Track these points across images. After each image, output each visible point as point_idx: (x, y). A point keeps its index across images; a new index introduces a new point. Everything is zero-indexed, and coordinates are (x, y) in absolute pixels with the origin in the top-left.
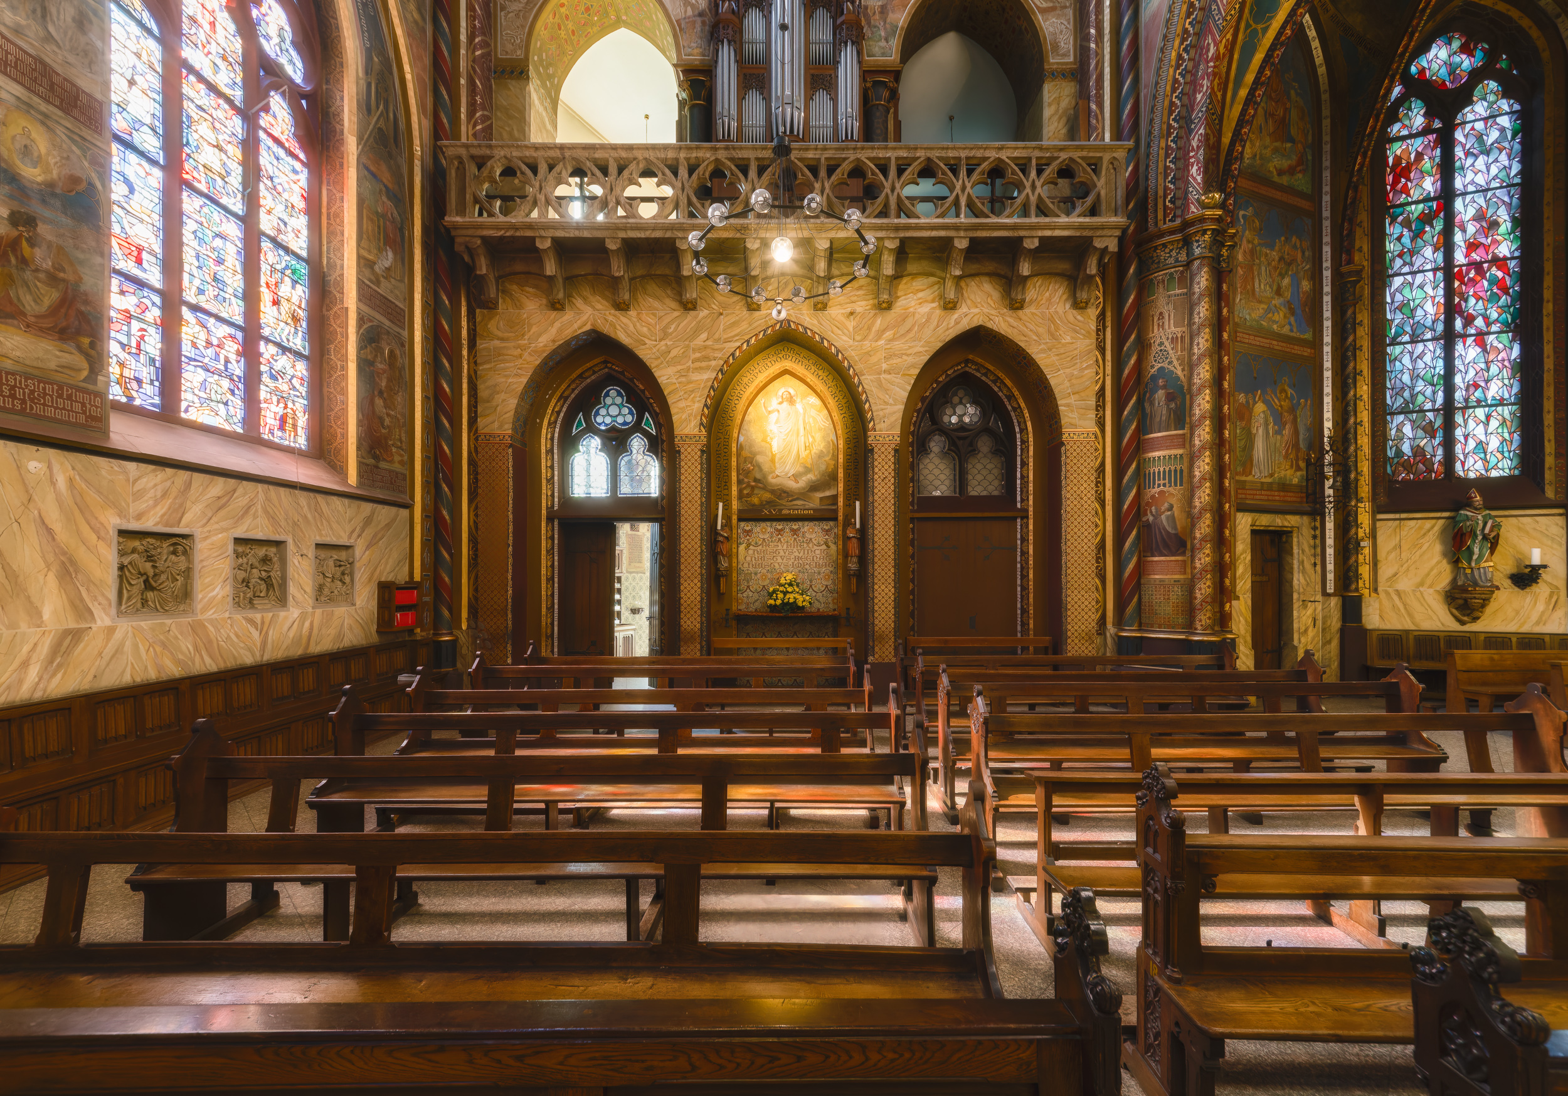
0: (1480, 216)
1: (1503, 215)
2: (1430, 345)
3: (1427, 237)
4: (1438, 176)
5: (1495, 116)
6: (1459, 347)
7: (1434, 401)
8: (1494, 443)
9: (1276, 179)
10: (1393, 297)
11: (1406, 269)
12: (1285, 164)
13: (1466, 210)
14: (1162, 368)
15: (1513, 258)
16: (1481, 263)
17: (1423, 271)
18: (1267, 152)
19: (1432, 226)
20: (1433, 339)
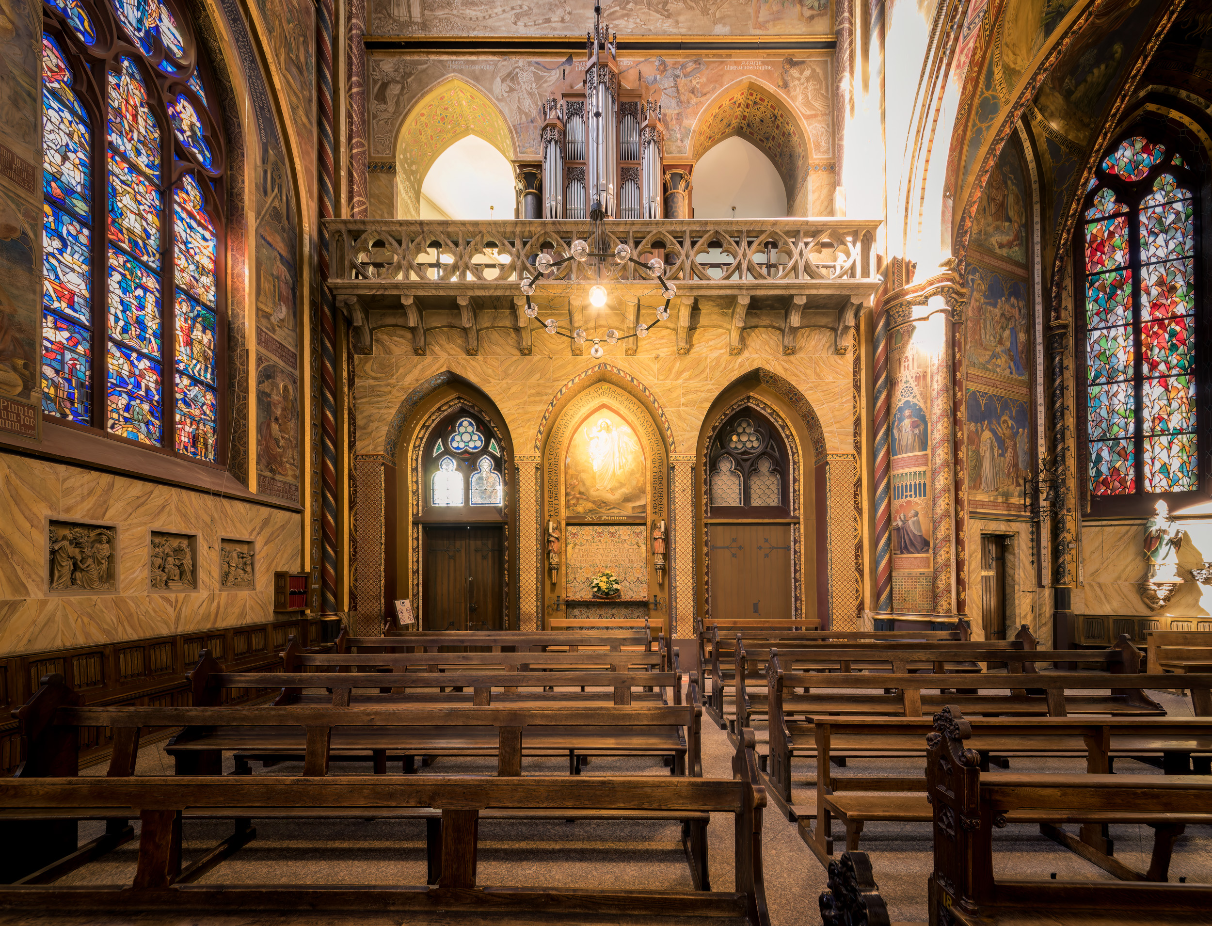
0: (1161, 283)
1: (1180, 282)
2: (1122, 385)
3: (1119, 298)
4: (1127, 250)
5: (1172, 203)
6: (1146, 387)
7: (1126, 431)
8: (1175, 465)
9: (998, 251)
10: (1092, 348)
11: (1102, 325)
12: (1005, 239)
13: (1149, 277)
14: (907, 402)
15: (1187, 316)
16: (1163, 319)
17: (1116, 326)
18: (990, 229)
19: (1123, 290)
20: (1125, 381)
